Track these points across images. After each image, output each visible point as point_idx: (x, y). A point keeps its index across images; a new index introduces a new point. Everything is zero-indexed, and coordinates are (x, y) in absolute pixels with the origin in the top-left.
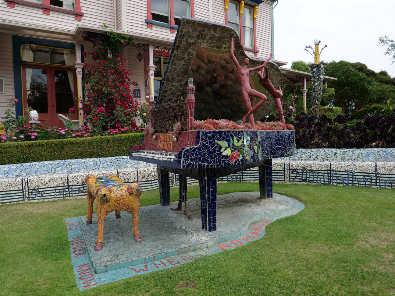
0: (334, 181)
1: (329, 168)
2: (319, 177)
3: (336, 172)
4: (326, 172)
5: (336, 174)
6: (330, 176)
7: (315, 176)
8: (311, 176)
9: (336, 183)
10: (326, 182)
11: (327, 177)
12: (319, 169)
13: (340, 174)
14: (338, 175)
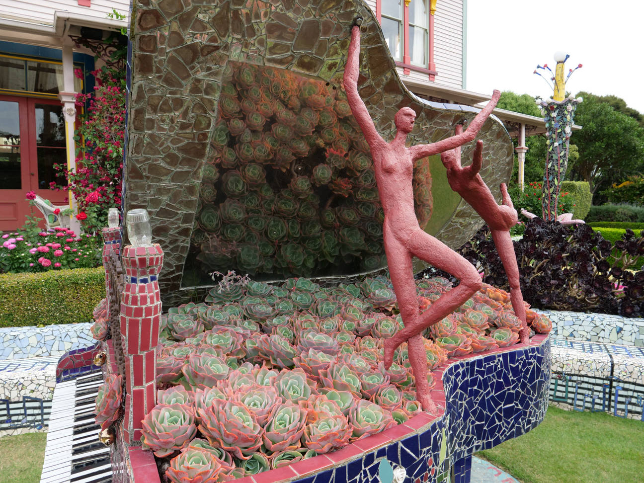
0: (619, 406)
1: (607, 373)
2: (580, 391)
3: (627, 386)
4: (600, 382)
5: (624, 389)
6: (610, 394)
7: (570, 389)
8: (559, 388)
9: (623, 410)
10: (597, 407)
11: (601, 395)
12: (583, 373)
13: (635, 391)
14: (630, 393)
